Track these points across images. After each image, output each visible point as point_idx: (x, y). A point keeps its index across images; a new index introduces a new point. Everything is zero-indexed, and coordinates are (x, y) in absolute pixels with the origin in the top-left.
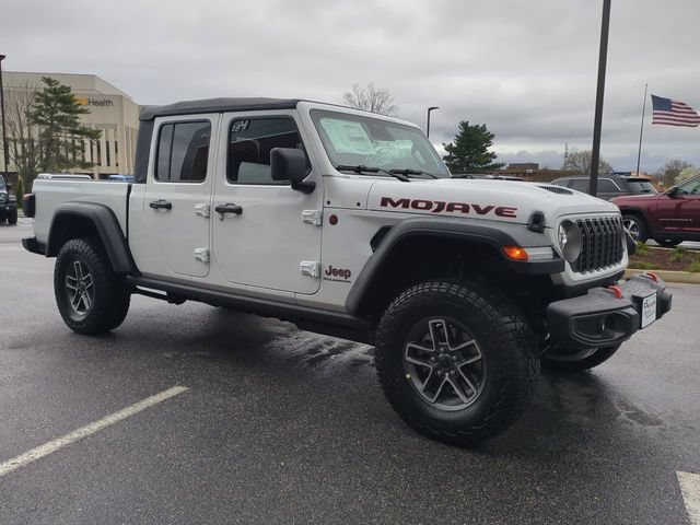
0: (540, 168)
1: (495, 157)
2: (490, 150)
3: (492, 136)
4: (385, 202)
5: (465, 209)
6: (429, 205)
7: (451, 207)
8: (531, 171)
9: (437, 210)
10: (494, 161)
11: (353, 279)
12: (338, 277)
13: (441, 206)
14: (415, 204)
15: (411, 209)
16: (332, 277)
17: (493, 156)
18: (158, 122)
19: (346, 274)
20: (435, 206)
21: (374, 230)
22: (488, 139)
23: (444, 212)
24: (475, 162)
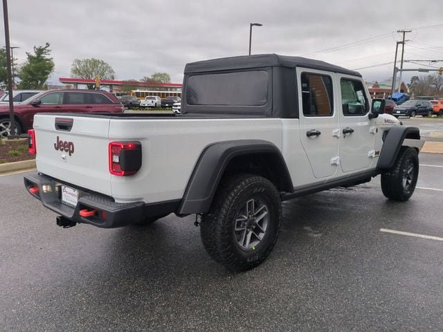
11: (379, 155)
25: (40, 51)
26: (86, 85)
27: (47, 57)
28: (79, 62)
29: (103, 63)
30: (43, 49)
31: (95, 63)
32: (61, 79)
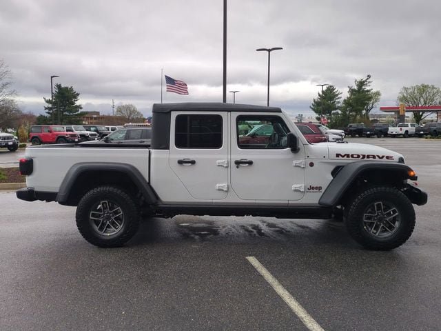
0: (101, 114)
1: (81, 108)
2: (77, 103)
3: (78, 94)
4: (338, 155)
5: (374, 157)
6: (359, 156)
7: (368, 157)
8: (95, 116)
9: (363, 158)
10: (80, 111)
11: (323, 191)
12: (315, 190)
13: (364, 156)
14: (352, 156)
15: (350, 158)
16: (311, 190)
17: (79, 107)
18: (174, 115)
19: (320, 188)
20: (361, 157)
21: (332, 168)
22: (76, 96)
23: (366, 159)
24: (67, 111)
25: (361, 84)
26: (412, 113)
27: (367, 88)
28: (406, 89)
29: (433, 88)
30: (364, 82)
31: (423, 89)
32: (381, 109)
